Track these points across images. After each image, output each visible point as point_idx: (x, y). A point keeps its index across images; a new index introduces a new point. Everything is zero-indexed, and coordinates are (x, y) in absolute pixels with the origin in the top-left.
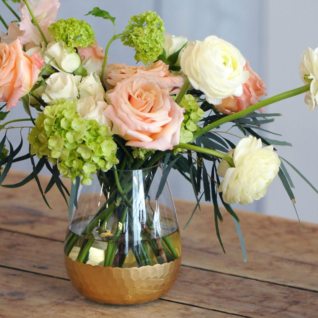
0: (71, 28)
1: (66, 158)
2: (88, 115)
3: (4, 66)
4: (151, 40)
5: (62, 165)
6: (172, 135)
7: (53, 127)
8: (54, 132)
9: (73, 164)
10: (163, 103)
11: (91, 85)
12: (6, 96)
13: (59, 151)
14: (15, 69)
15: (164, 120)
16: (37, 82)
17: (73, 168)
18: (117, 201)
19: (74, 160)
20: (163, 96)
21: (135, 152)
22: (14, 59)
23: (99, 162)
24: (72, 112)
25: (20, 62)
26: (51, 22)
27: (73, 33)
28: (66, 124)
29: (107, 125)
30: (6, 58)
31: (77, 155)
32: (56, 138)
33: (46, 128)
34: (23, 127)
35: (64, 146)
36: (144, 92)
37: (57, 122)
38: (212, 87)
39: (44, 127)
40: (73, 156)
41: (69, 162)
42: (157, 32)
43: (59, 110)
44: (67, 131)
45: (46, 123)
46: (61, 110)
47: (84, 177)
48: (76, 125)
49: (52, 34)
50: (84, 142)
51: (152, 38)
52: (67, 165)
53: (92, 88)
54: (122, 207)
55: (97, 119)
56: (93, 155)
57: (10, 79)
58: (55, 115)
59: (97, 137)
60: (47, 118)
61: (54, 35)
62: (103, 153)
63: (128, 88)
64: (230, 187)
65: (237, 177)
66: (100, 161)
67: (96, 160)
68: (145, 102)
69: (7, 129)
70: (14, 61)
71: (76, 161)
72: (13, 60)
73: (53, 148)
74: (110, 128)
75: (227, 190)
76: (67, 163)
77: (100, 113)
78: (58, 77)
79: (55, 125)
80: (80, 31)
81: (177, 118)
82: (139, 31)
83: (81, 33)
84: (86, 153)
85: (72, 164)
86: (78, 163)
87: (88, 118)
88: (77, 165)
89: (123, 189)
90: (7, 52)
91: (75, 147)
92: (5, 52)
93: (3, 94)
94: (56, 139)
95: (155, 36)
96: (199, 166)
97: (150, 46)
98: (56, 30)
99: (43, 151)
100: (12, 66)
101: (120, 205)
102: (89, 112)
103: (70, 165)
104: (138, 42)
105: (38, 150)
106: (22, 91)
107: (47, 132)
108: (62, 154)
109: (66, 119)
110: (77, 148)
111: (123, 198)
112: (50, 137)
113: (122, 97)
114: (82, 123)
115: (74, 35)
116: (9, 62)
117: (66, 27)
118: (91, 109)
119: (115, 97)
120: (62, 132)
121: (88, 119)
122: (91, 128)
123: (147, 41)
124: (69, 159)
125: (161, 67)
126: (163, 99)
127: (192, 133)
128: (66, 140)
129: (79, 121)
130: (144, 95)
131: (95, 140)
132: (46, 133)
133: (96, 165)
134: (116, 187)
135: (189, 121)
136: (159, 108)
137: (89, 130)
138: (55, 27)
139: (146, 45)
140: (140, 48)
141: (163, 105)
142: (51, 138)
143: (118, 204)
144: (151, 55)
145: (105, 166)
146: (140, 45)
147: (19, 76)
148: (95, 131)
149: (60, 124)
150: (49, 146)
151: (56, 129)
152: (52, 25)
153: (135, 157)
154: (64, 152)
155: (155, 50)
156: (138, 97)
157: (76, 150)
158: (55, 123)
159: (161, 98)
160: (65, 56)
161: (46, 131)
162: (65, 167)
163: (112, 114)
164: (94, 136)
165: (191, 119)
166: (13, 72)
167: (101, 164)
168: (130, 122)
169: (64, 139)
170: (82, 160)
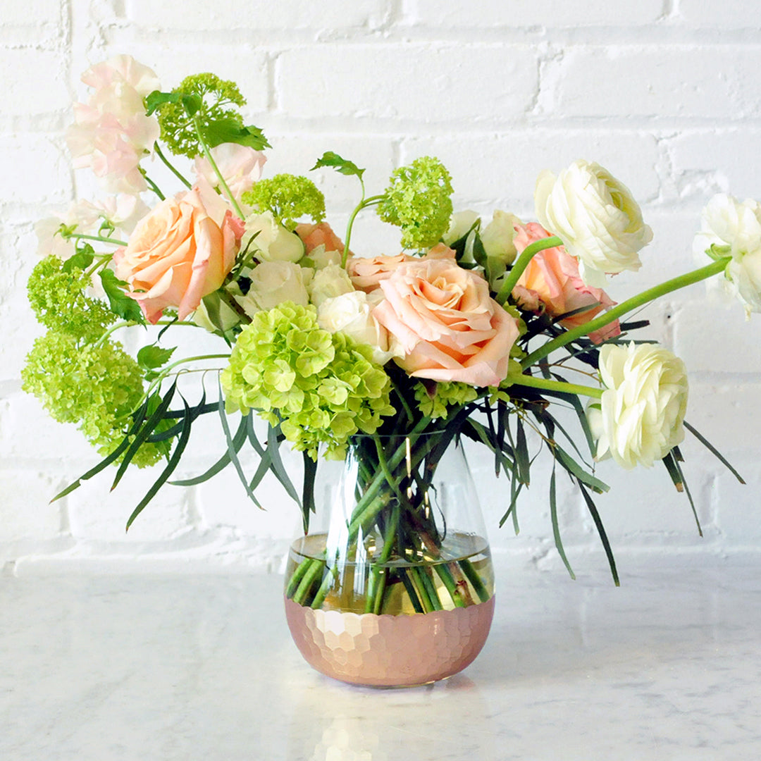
1: (300, 406)
3: (171, 230)
8: (274, 357)
14: (193, 235)
19: (313, 411)
31: (318, 402)
34: (207, 370)
44: (298, 355)
59: (354, 364)
69: (176, 373)
99: (251, 400)
105: (241, 398)
109: (296, 333)
110: (317, 389)
133: (355, 418)
149: (284, 343)
158: (275, 341)
164: (347, 362)
166: (189, 240)
170: (329, 410)
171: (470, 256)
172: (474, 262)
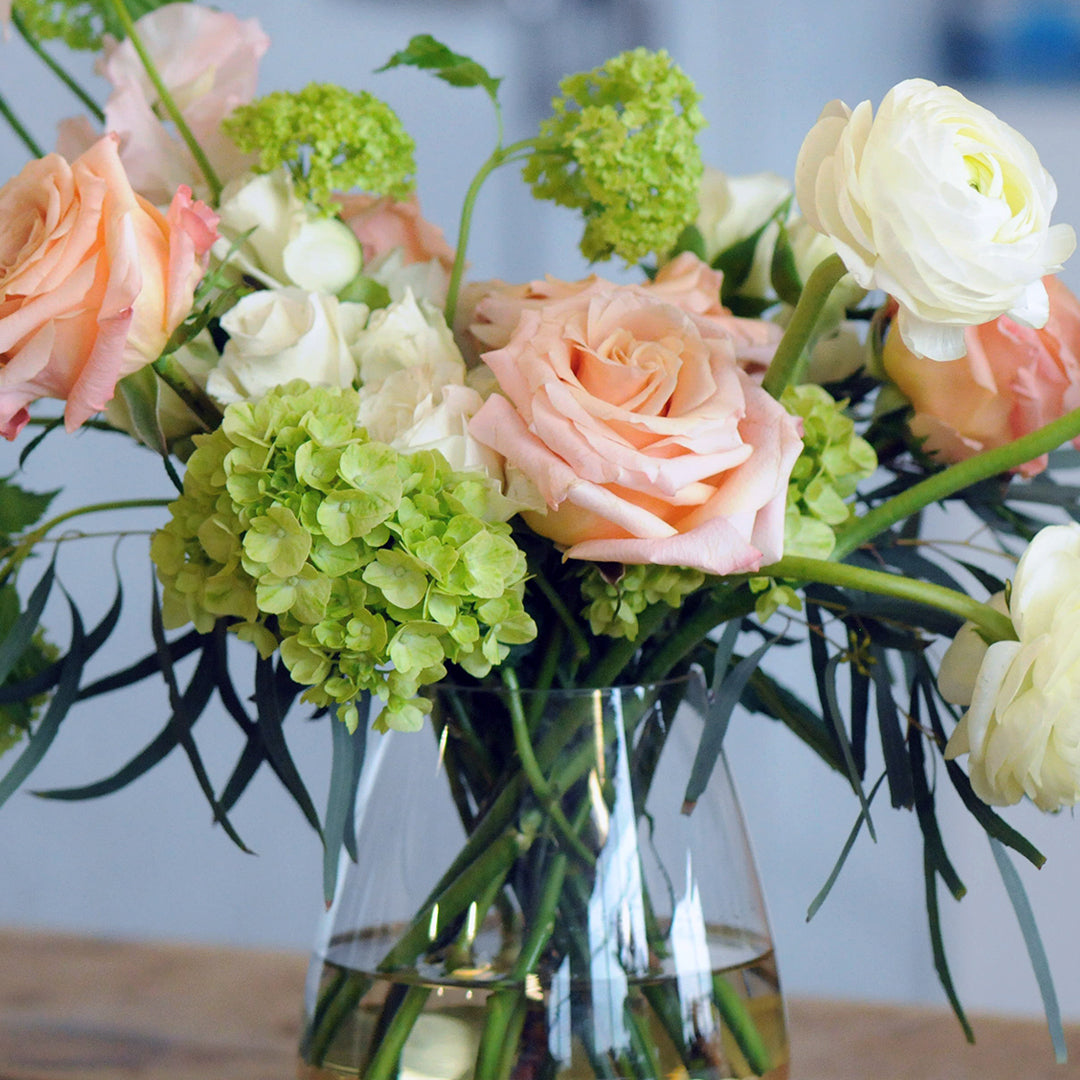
0: (319, 116)
1: (320, 613)
2: (408, 435)
3: (55, 237)
4: (653, 156)
5: (302, 642)
6: (755, 514)
7: (261, 484)
8: (268, 501)
9: (347, 633)
10: (713, 388)
11: (411, 337)
12: (65, 369)
13: (287, 582)
14: (102, 249)
15: (721, 451)
16: (189, 318)
17: (350, 651)
18: (524, 827)
19: (352, 616)
20: (712, 363)
21: (598, 607)
22: (97, 206)
23: (456, 622)
24: (340, 420)
25: (120, 220)
26: (234, 101)
27: (330, 134)
28: (316, 467)
29: (487, 473)
30: (62, 208)
31: (364, 597)
32: (276, 527)
33: (235, 490)
34: (124, 534)
35: (309, 560)
36: (634, 343)
37: (281, 460)
38: (930, 270)
39: (224, 487)
40: (346, 602)
41: (329, 628)
42: (674, 123)
43: (287, 417)
44: (323, 496)
45: (233, 465)
46: (292, 414)
47: (392, 696)
48: (357, 472)
49: (243, 143)
50: (392, 542)
51: (658, 148)
52: (321, 641)
53: (414, 344)
54: (542, 853)
55: (445, 451)
56: (432, 595)
57: (80, 292)
58: (268, 435)
59: (446, 520)
60: (234, 446)
61: (250, 146)
62: (473, 583)
63: (568, 328)
64: (999, 721)
65: (1029, 684)
66: (460, 625)
67: (444, 615)
68: (640, 377)
69: (60, 541)
70: (98, 217)
71: (362, 621)
72: (93, 211)
73: (266, 571)
74: (498, 484)
75: (988, 738)
76: (323, 634)
77: (456, 426)
78: (270, 307)
79: (271, 475)
80: (356, 127)
81: (773, 445)
82: (601, 120)
83: (363, 133)
84: (402, 586)
85: (342, 635)
86: (368, 630)
87: (406, 447)
88: (366, 639)
89: (546, 776)
90: (67, 183)
91: (356, 566)
92: (57, 184)
93: (53, 359)
94: (275, 534)
95: (669, 138)
96: (862, 670)
97: (650, 176)
98: (259, 125)
99: (217, 598)
100: (88, 236)
101: (536, 844)
102: (408, 421)
103: (337, 640)
104: (600, 162)
105: (195, 594)
106: (131, 347)
107: (237, 505)
108: (302, 596)
109: (316, 449)
110: (364, 568)
111: (545, 813)
112: (253, 521)
113: (546, 357)
114: (383, 461)
115: (334, 143)
116: (76, 221)
117: (299, 115)
118: (418, 411)
119: (516, 363)
120: (299, 502)
121: (407, 452)
122: (420, 484)
123: (636, 158)
124: (329, 617)
125: (693, 280)
126: (712, 373)
127: (829, 531)
128: (317, 533)
129: (370, 455)
130: (636, 354)
131: (439, 532)
132: (235, 510)
133: (445, 638)
134: (518, 765)
135: (817, 480)
136: (701, 402)
137: (412, 494)
138: (251, 119)
139: (630, 175)
140: (606, 186)
141: (716, 393)
142: (255, 530)
143: (524, 840)
144: (653, 220)
145: (478, 646)
146: (606, 175)
147: (120, 274)
148: (440, 497)
149: (291, 470)
150: (249, 561)
151: (275, 491)
152: (239, 110)
153: (596, 631)
154: (309, 588)
155: (670, 195)
156: (610, 357)
157: (358, 574)
158: (271, 465)
159: (706, 368)
160: (299, 225)
161: (232, 500)
162: (315, 652)
163: (508, 427)
164: (432, 518)
165: (824, 475)
166: (94, 261)
167: (464, 634)
168: (583, 450)
169: (310, 530)
170: (387, 617)
171: (763, 283)
172: (770, 294)
